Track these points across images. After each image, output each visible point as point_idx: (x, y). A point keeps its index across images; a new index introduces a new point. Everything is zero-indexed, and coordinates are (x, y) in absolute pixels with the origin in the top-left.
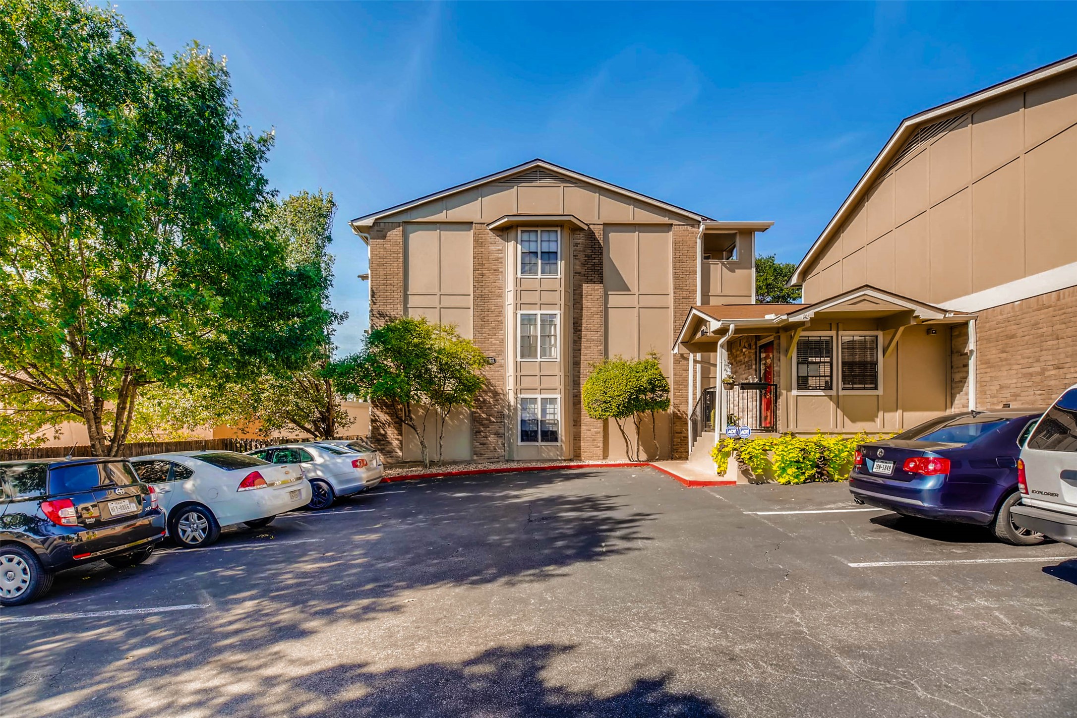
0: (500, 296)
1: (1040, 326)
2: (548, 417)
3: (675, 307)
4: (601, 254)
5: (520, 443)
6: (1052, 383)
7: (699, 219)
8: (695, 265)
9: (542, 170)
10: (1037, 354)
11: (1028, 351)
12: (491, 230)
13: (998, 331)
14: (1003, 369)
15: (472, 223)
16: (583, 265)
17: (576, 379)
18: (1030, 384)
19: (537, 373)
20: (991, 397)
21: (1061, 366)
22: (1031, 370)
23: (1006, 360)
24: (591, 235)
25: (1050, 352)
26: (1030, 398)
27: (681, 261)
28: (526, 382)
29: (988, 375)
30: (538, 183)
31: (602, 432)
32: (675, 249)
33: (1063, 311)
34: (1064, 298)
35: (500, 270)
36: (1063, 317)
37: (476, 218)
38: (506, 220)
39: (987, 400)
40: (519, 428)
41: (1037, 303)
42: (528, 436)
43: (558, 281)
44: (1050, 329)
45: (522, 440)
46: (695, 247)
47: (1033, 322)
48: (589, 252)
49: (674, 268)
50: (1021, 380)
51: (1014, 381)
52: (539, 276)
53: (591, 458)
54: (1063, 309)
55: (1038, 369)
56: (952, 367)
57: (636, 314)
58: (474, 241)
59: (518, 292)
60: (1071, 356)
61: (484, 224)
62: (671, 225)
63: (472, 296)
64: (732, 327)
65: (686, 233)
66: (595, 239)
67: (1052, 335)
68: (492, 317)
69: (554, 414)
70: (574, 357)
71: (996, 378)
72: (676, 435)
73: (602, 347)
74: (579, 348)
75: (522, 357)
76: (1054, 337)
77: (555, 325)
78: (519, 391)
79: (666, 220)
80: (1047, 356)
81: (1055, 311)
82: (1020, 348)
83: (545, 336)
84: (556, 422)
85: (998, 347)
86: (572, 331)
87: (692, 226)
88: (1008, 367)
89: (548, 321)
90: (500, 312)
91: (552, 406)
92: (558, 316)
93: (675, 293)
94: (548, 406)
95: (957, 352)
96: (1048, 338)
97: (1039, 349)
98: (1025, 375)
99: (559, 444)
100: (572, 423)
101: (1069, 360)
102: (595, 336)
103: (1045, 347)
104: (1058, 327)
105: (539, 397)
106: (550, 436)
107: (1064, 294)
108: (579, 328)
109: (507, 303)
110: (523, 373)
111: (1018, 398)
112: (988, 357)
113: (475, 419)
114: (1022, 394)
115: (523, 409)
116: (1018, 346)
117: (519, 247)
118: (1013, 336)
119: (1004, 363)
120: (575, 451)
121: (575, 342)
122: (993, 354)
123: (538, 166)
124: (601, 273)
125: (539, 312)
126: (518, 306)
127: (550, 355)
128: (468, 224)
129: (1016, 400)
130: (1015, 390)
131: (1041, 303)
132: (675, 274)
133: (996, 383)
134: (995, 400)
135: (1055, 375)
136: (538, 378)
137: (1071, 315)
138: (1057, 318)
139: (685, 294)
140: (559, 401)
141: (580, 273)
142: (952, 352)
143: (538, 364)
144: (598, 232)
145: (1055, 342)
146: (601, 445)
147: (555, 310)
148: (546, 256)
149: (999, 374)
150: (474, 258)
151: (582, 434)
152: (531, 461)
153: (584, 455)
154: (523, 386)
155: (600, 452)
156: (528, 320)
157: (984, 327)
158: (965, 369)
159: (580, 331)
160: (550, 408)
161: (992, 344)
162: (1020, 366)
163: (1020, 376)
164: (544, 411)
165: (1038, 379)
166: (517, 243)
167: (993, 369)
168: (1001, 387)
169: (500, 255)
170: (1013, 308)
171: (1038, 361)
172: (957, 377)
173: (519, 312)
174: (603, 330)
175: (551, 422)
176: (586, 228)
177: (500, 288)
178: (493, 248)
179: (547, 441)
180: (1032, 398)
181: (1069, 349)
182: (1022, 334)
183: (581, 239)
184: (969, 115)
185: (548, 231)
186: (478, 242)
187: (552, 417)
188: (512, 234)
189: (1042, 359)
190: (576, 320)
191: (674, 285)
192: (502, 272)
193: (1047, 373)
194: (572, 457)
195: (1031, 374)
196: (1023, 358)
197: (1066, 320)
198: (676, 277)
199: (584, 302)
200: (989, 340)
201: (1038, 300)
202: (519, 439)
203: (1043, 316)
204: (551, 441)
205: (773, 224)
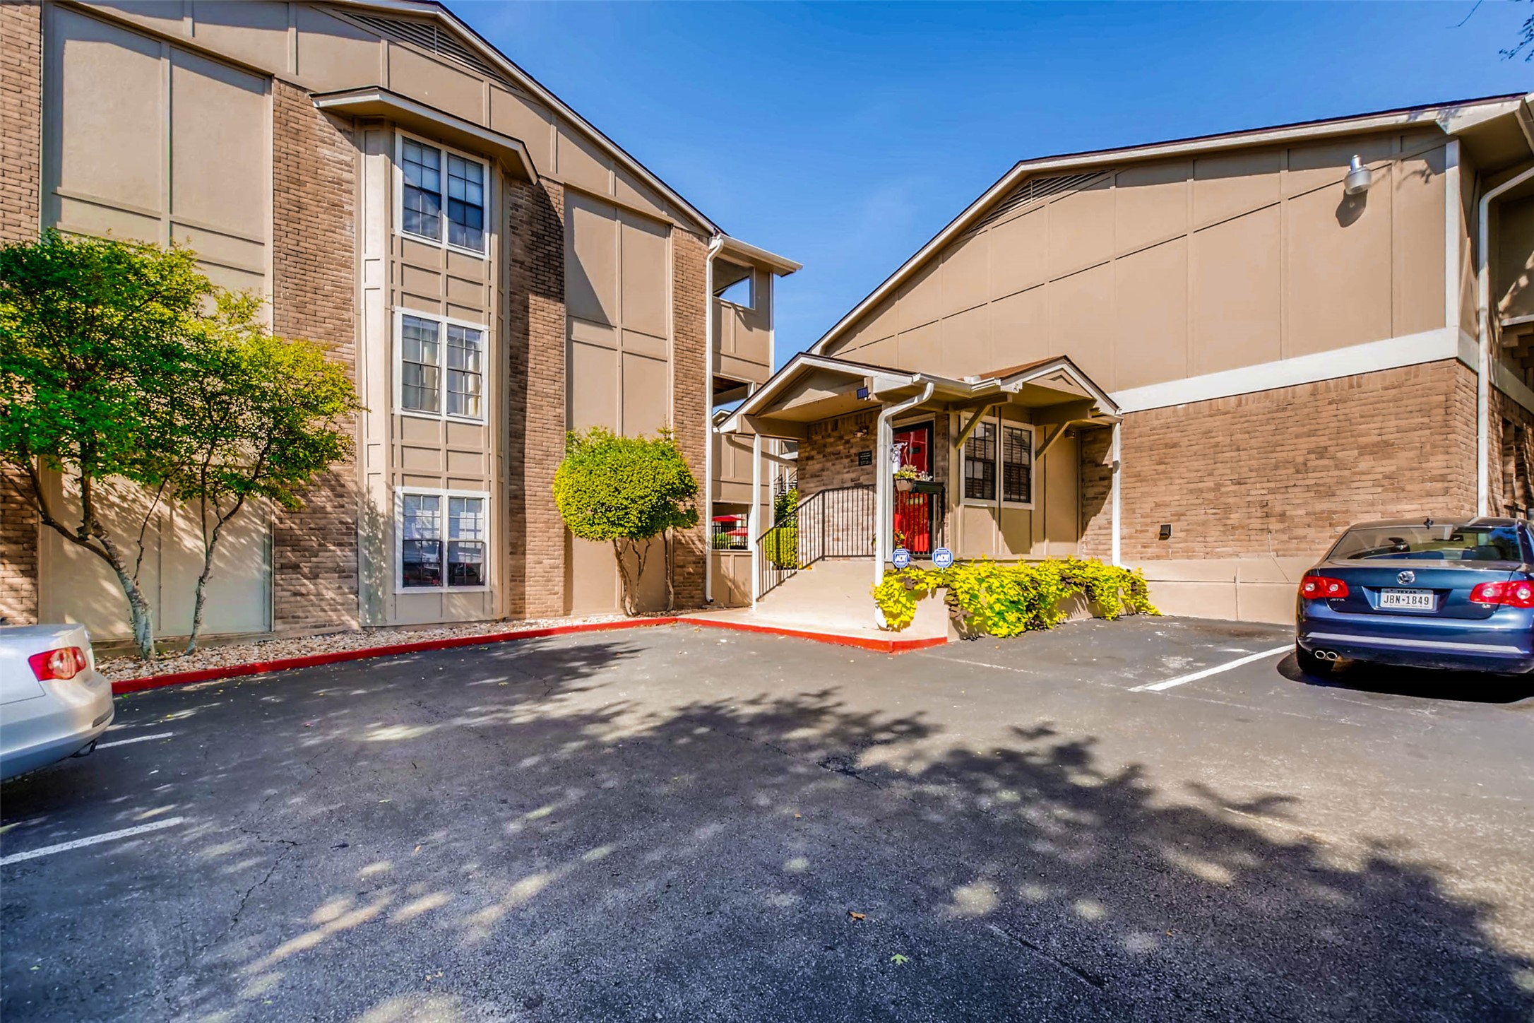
0: (346, 265)
1: (1214, 434)
2: (463, 536)
3: (677, 363)
4: (561, 238)
5: (400, 590)
6: (1231, 500)
7: (711, 228)
8: (704, 301)
9: (444, 30)
10: (1210, 467)
11: (1196, 463)
12: (324, 110)
13: (1152, 438)
14: (1159, 483)
15: (270, 77)
16: (530, 249)
17: (517, 464)
18: (1200, 501)
19: (441, 442)
20: (1142, 517)
21: (1242, 481)
22: (1201, 485)
23: (1164, 473)
24: (542, 198)
25: (1229, 465)
26: (1198, 518)
27: (684, 289)
28: (416, 461)
29: (1137, 490)
30: (435, 54)
31: (562, 565)
32: (676, 267)
33: (1244, 419)
34: (1247, 404)
35: (347, 207)
36: (1245, 425)
37: (285, 68)
38: (377, 97)
39: (1137, 521)
40: (399, 555)
41: (1212, 407)
42: (416, 574)
43: (484, 265)
44: (1228, 439)
45: (406, 583)
46: (702, 272)
47: (1203, 430)
48: (538, 227)
49: (676, 298)
50: (1188, 497)
51: (1177, 497)
52: (445, 244)
53: (542, 614)
54: (1246, 416)
55: (1211, 484)
56: (1083, 480)
57: (618, 362)
58: (277, 120)
59: (397, 267)
60: (1257, 470)
61: (304, 90)
62: (670, 225)
63: (269, 248)
64: (930, 387)
65: (691, 246)
66: (550, 207)
67: (1230, 446)
68: (325, 308)
69: (476, 531)
70: (512, 422)
71: (1150, 494)
72: (678, 570)
73: (562, 411)
74: (521, 405)
75: (406, 406)
76: (1234, 447)
77: (477, 353)
78: (398, 478)
79: (663, 215)
80: (1221, 469)
81: (1234, 417)
82: (1185, 459)
83: (456, 372)
84: (479, 546)
85: (1153, 458)
86: (507, 371)
87: (700, 238)
88: (1168, 482)
89: (463, 342)
90: (346, 301)
91: (472, 515)
92: (485, 336)
93: (676, 338)
94: (463, 515)
95: (1090, 462)
96: (1225, 449)
97: (1212, 461)
98: (1191, 491)
99: (486, 589)
100: (508, 549)
101: (1254, 474)
102: (552, 389)
103: (1220, 460)
104: (1239, 436)
105: (445, 494)
106: (466, 575)
107: (1247, 400)
108: (522, 368)
109: (364, 286)
110: (407, 442)
111: (1182, 518)
112: (1138, 469)
113: (279, 539)
114: (1188, 513)
115: (409, 519)
116: (1182, 456)
117: (398, 173)
118: (1174, 446)
119: (1161, 476)
120: (513, 602)
121: (513, 393)
122: (1145, 465)
123: (436, 19)
124: (561, 274)
125: (445, 320)
126: (397, 296)
127: (466, 412)
128: (261, 78)
129: (1178, 520)
130: (1178, 509)
131: (1215, 408)
132: (676, 308)
133: (1150, 499)
134: (1149, 520)
135: (1234, 492)
136: (442, 454)
137: (1257, 423)
138: (1239, 426)
139: (690, 344)
140: (486, 504)
141: (522, 263)
142: (1083, 462)
143: (441, 425)
144: (557, 197)
145: (1235, 454)
146: (560, 589)
147: (479, 321)
148: (460, 208)
149: (1155, 489)
150: (277, 160)
151: (527, 570)
152: (426, 626)
153: (529, 609)
154: (409, 468)
155: (558, 603)
156: (418, 331)
157: (1133, 433)
158: (1106, 483)
159: (525, 373)
160: (466, 519)
161: (1143, 454)
162: (1185, 481)
163: (1185, 492)
164: (454, 523)
165: (1211, 496)
166: (393, 161)
167: (1144, 484)
168: (1157, 505)
169: (346, 175)
170: (1175, 412)
171: (1211, 474)
172: (1091, 492)
173: (399, 311)
174: (564, 380)
175: (469, 545)
176: (534, 180)
177: (347, 248)
178: (325, 151)
179: (462, 583)
180: (1204, 517)
181: (1254, 462)
182: (1188, 443)
183: (523, 198)
184: (1112, 174)
185: (464, 159)
186: (285, 126)
187: (471, 536)
188: (380, 139)
189: (1216, 473)
190: (515, 350)
191: (676, 325)
192: (351, 213)
193: (1223, 489)
194: (507, 614)
195: (1201, 491)
196: (1190, 471)
197: (1250, 429)
198: (678, 313)
199: (531, 320)
200: (1139, 449)
201: (1211, 405)
202: (399, 582)
203: (1218, 423)
204: (469, 584)
205: (801, 267)
